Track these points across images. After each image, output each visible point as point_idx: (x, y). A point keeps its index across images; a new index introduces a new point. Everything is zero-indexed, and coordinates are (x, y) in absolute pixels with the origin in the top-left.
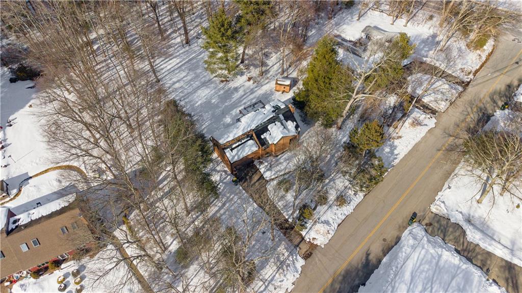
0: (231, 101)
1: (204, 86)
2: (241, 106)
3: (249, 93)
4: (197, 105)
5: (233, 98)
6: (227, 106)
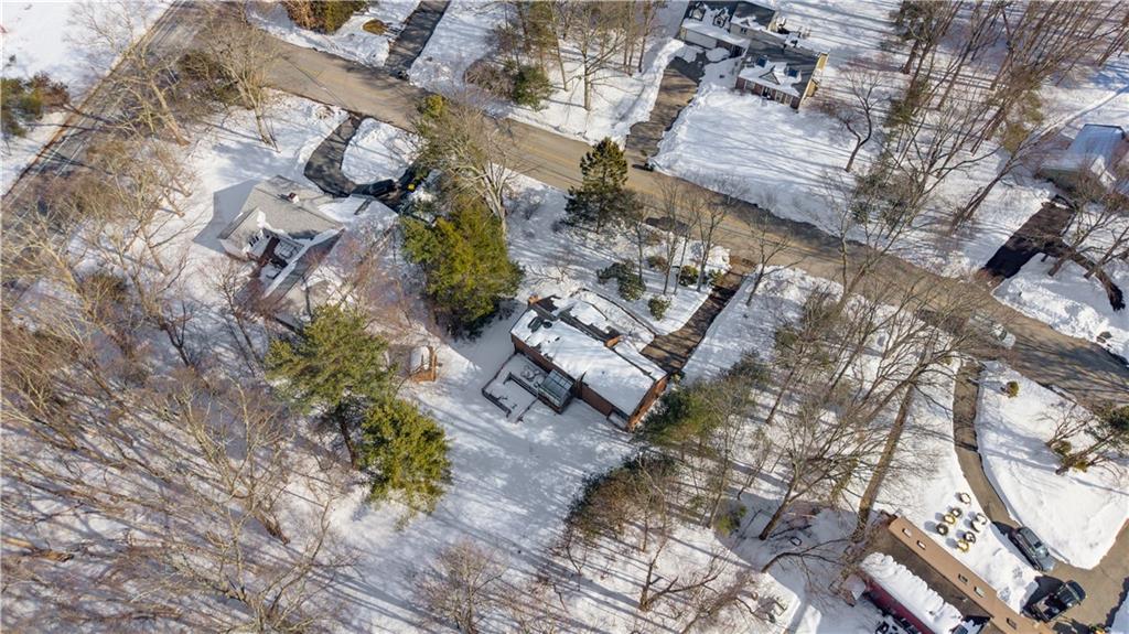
1: (458, 521)
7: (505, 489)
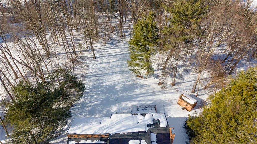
0: (130, 93)
1: (120, 73)
2: (134, 101)
3: (149, 94)
4: (103, 85)
5: (134, 92)
6: (124, 96)
7: (114, 87)
